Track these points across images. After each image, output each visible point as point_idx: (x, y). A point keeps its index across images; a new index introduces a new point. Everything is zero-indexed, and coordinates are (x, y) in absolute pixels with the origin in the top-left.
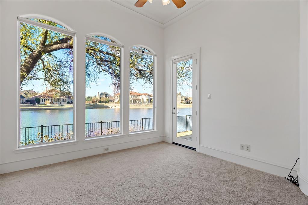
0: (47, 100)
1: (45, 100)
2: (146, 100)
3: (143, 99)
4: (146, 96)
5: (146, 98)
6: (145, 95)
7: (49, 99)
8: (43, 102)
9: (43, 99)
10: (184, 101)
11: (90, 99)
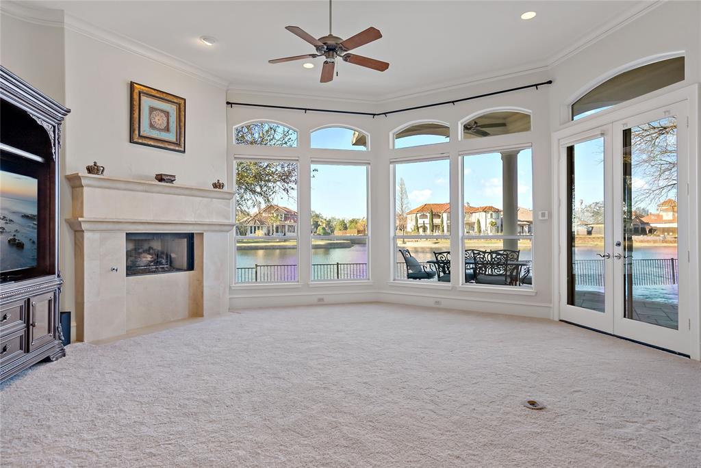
0: (258, 229)
1: (255, 228)
2: (489, 226)
3: (479, 222)
4: (489, 215)
5: (489, 221)
6: (485, 210)
7: (262, 227)
8: (251, 233)
9: (251, 227)
11: (353, 225)
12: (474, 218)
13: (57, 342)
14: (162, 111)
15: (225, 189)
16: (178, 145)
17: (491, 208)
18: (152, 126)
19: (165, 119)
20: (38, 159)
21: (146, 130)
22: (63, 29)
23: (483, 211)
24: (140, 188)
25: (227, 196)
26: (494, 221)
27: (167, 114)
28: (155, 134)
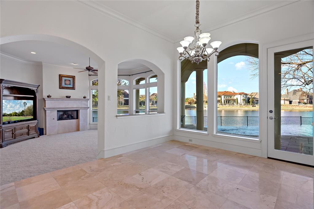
2: (242, 101)
3: (237, 99)
4: (242, 96)
5: (242, 98)
6: (240, 94)
10: (305, 101)
12: (235, 98)
13: (37, 134)
14: (68, 80)
15: (86, 98)
16: (73, 88)
17: (243, 93)
18: (65, 84)
19: (69, 82)
20: (33, 96)
21: (63, 85)
22: (42, 65)
23: (239, 94)
24: (60, 100)
25: (87, 100)
26: (244, 98)
27: (70, 81)
28: (66, 86)
